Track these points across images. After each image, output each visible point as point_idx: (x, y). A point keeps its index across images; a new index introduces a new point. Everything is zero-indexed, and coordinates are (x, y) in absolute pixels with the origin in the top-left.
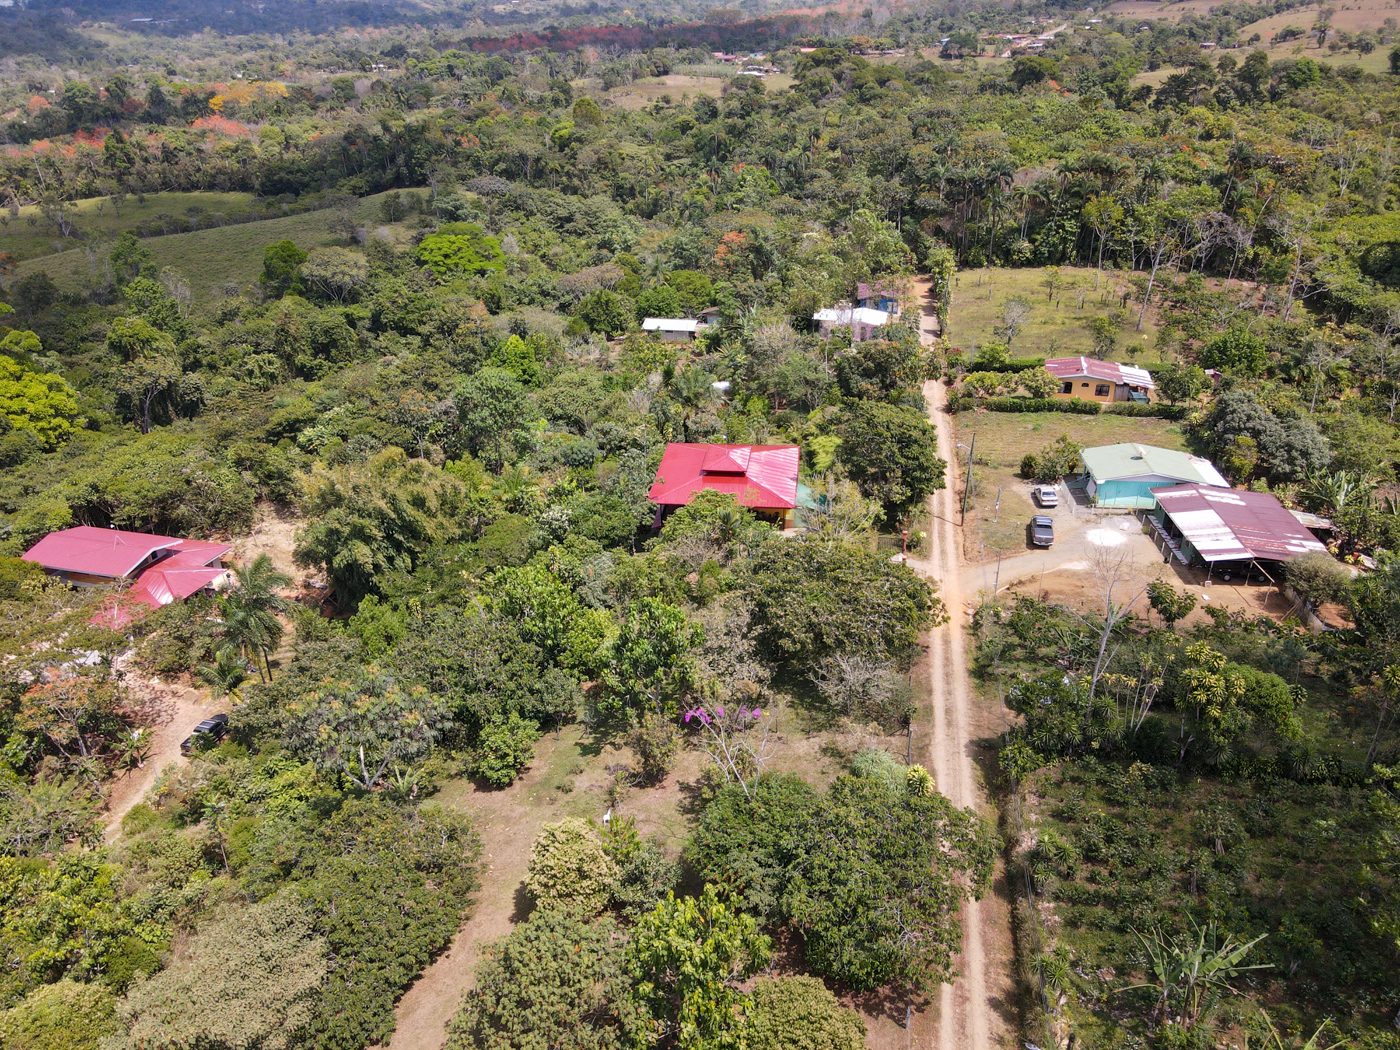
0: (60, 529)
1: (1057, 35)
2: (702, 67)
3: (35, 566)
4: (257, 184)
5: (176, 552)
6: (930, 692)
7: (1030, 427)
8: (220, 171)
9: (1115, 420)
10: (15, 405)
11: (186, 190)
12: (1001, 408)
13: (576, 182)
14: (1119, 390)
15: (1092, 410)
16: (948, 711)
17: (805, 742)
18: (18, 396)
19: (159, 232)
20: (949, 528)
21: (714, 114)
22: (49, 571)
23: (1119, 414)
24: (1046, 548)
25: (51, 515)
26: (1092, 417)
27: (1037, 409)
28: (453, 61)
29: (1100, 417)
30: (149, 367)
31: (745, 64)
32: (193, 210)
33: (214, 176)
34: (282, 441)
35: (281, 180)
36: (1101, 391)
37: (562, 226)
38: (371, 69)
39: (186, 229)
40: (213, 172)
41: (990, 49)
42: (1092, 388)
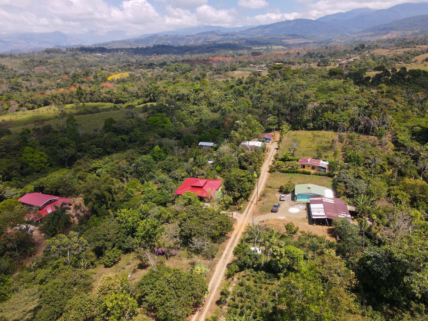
0: (30, 193)
1: (354, 60)
2: (246, 68)
3: (20, 202)
4: (114, 100)
5: (57, 200)
6: (224, 250)
7: (289, 177)
8: (105, 97)
9: (315, 176)
10: (31, 160)
11: (96, 102)
12: (283, 172)
13: (196, 102)
14: (318, 168)
15: (309, 174)
16: (226, 255)
17: (186, 260)
18: (32, 157)
19: (84, 114)
20: (253, 205)
21: (241, 83)
22: (23, 204)
23: (316, 175)
24: (276, 212)
25: (28, 189)
26: (308, 176)
27: (293, 173)
28: (176, 67)
29: (311, 176)
30: (67, 150)
31: (258, 68)
32: (95, 108)
33: (103, 99)
34: (92, 172)
35: (120, 100)
36: (313, 168)
37: (191, 114)
38: (155, 69)
39: (92, 113)
40: (103, 97)
41: (333, 64)
42: (311, 167)
